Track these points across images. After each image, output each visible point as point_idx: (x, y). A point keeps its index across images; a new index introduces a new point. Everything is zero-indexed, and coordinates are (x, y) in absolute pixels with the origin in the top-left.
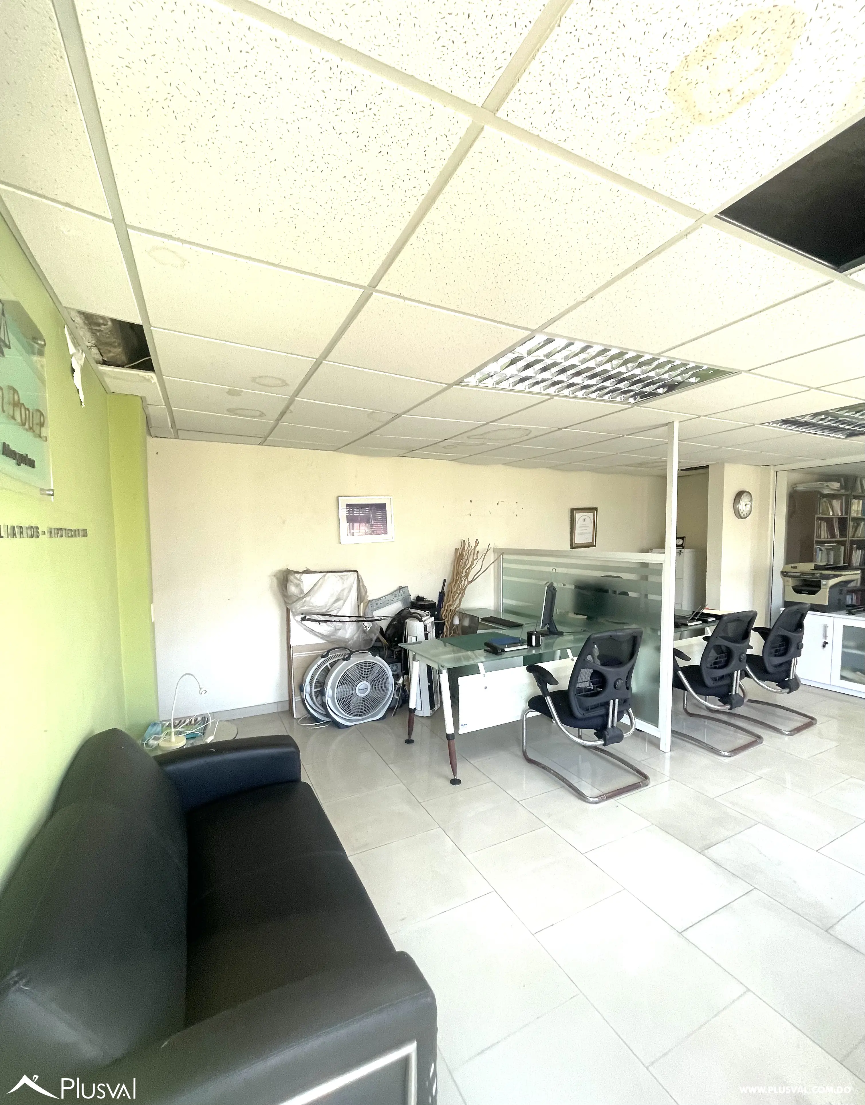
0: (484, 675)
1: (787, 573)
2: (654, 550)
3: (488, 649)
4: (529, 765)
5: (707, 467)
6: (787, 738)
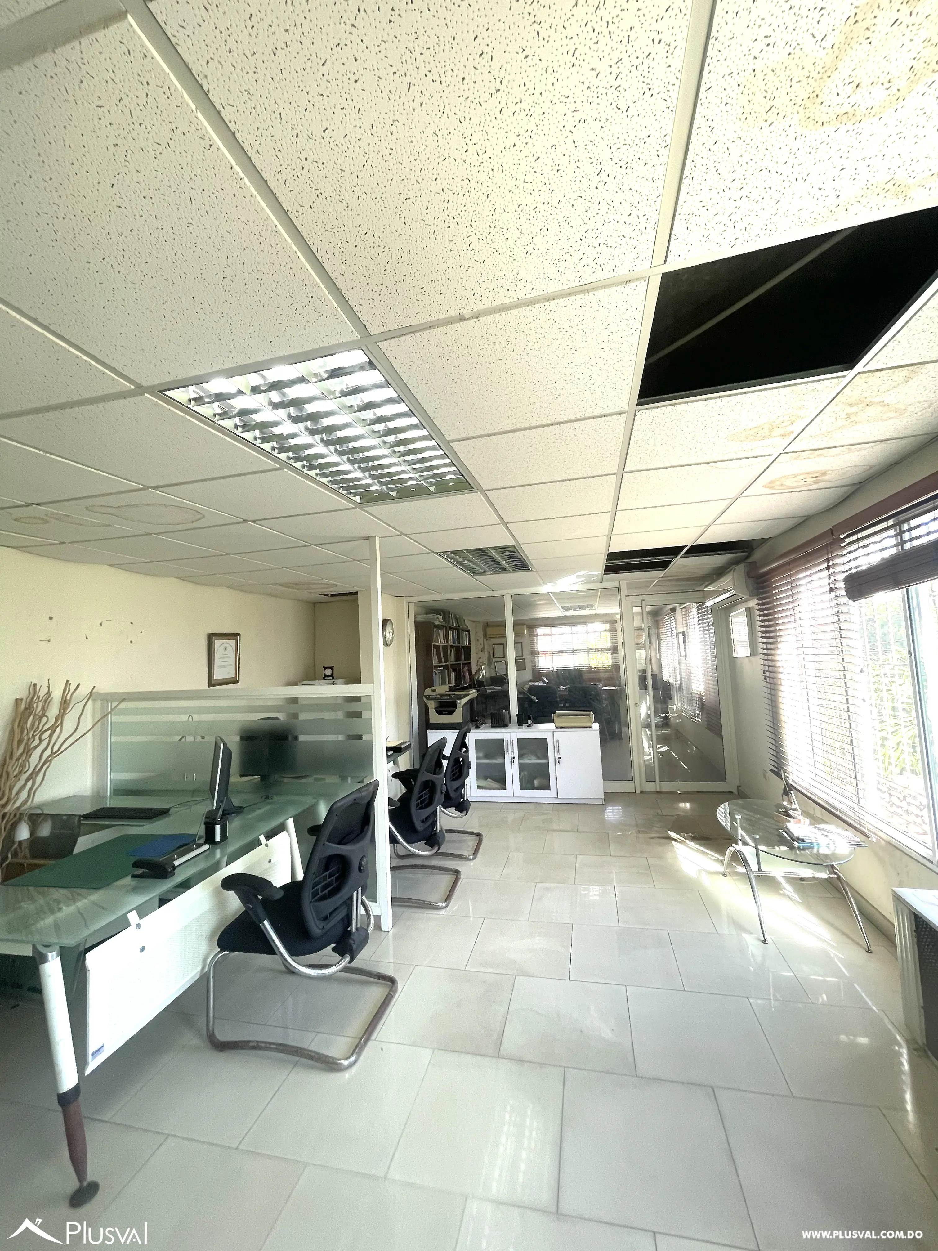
0: (138, 926)
1: (429, 696)
3: (140, 871)
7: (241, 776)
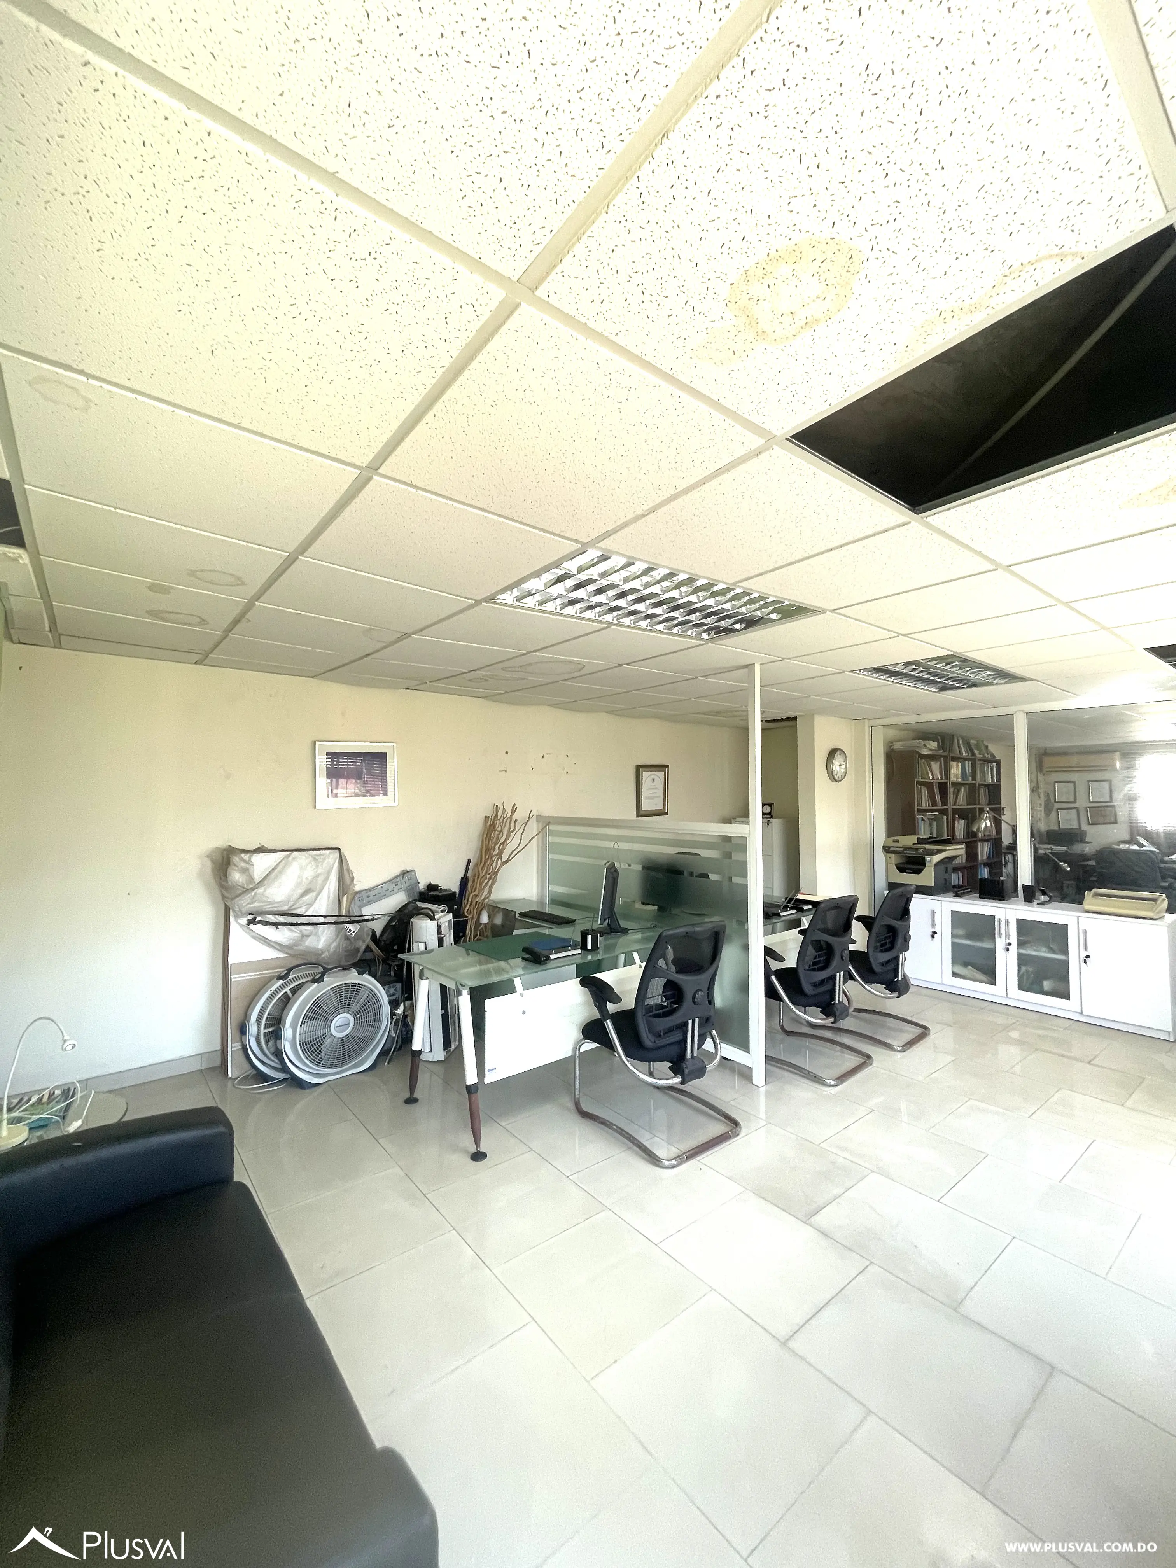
0: (522, 995)
1: (889, 847)
2: (738, 820)
3: (527, 956)
4: (583, 1120)
5: (795, 718)
6: (899, 1055)
7: (643, 903)
